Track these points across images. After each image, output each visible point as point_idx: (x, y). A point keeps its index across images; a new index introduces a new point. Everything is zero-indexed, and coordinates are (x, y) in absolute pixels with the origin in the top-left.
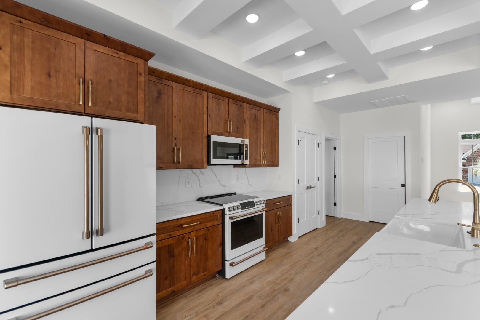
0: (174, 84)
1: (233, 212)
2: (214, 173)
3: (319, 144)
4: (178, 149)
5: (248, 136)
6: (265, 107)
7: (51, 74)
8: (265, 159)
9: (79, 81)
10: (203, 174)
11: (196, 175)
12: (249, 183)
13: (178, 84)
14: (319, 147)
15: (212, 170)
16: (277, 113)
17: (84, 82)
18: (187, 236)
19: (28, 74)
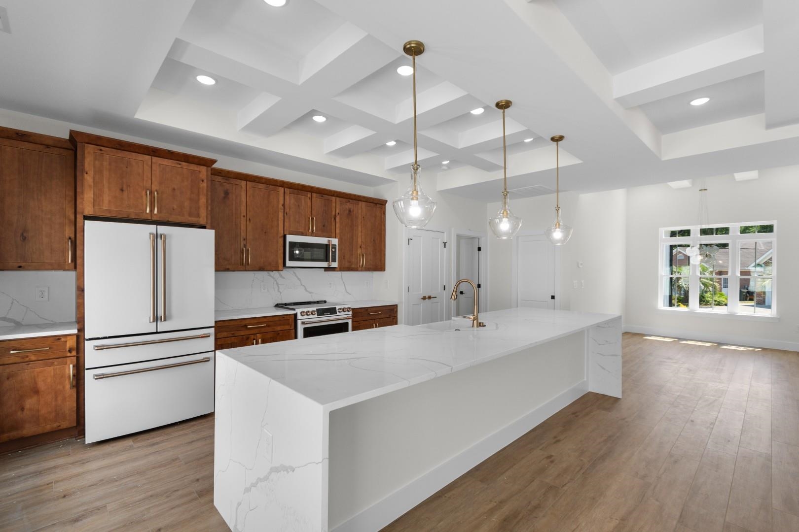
0: (243, 183)
1: (306, 317)
2: (297, 277)
3: (445, 243)
4: (247, 251)
5: (338, 235)
6: (364, 200)
7: (124, 189)
8: (363, 262)
9: (146, 192)
10: (284, 278)
11: (274, 278)
12: (346, 290)
13: (248, 182)
14: (445, 247)
15: (294, 273)
16: (383, 206)
17: (151, 193)
18: (252, 337)
19: (106, 190)
